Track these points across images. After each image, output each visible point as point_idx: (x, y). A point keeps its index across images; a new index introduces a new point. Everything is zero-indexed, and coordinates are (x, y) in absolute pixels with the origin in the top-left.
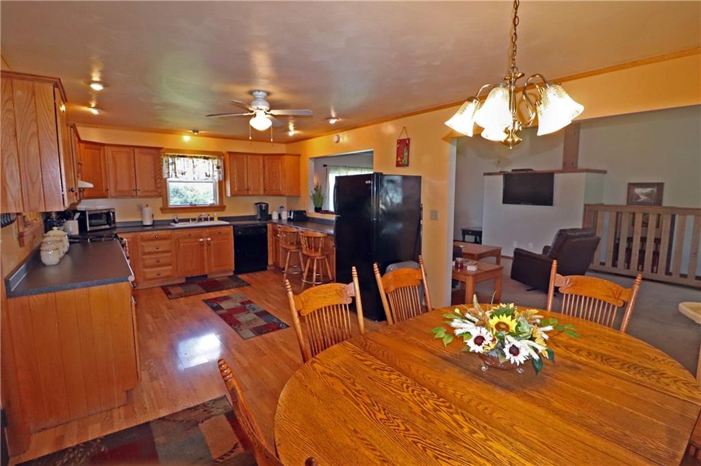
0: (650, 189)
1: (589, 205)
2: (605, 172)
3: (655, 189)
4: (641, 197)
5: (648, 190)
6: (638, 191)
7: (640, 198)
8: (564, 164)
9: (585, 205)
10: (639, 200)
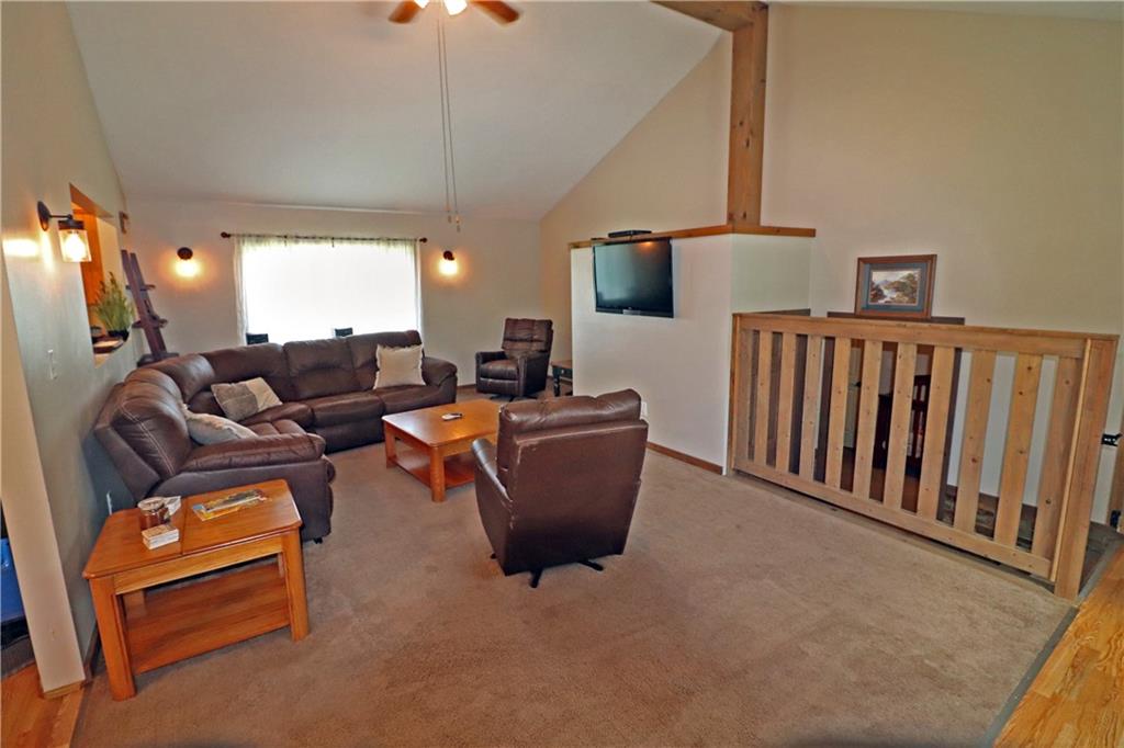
0: (906, 273)
1: (741, 315)
2: (811, 233)
3: (916, 273)
4: (886, 292)
5: (901, 275)
6: (879, 277)
7: (882, 296)
8: (731, 217)
9: (735, 316)
10: (881, 302)
